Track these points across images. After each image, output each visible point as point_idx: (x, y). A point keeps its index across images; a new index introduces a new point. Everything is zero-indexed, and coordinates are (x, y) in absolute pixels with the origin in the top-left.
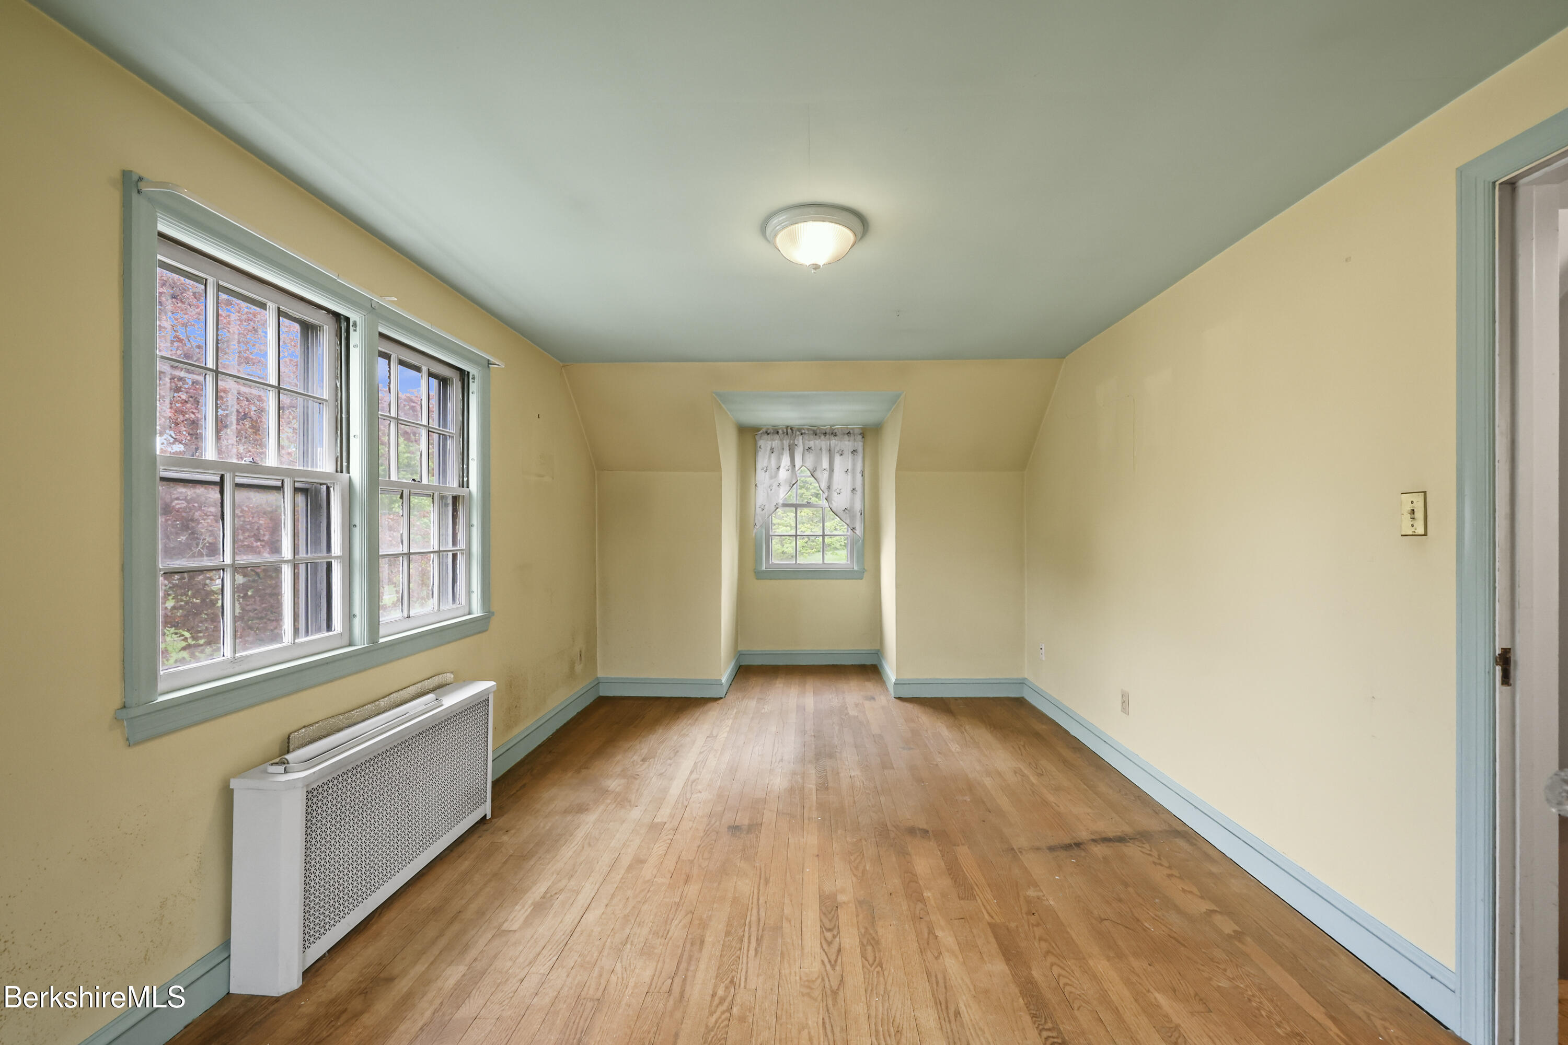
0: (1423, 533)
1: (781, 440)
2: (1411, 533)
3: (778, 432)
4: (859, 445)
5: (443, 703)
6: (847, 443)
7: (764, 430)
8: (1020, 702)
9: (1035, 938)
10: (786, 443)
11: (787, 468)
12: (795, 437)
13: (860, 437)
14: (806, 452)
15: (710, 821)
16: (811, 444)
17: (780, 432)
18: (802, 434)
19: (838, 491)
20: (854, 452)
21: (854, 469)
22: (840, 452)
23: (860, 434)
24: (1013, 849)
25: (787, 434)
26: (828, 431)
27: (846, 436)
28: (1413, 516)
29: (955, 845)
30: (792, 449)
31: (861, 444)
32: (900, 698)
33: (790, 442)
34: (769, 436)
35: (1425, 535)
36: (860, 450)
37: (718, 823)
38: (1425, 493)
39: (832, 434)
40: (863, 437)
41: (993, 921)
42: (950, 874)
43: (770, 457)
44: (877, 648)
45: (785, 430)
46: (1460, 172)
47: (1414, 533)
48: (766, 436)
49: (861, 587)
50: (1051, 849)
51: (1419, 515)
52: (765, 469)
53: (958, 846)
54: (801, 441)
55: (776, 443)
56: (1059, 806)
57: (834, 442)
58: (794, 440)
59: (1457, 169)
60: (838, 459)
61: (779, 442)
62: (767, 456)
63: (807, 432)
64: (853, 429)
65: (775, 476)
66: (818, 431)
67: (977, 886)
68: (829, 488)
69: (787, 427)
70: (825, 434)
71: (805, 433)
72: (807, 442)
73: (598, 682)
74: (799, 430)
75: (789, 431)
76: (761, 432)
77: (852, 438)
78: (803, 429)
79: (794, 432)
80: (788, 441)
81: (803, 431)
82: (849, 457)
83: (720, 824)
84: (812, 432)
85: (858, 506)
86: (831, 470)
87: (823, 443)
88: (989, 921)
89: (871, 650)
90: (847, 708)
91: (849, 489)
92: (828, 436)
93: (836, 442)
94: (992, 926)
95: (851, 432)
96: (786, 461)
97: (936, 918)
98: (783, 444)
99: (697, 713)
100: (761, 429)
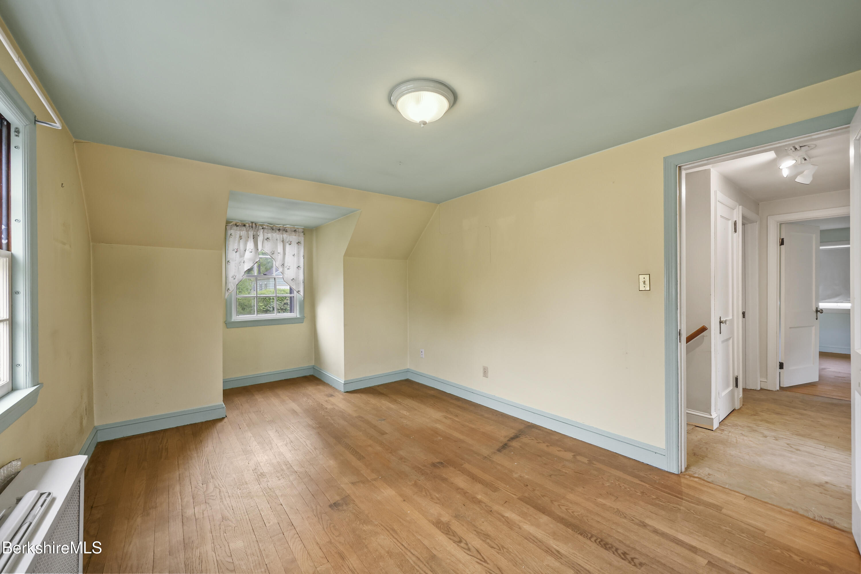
0: (649, 290)
1: (247, 231)
2: (644, 290)
3: (245, 225)
4: (302, 239)
5: (54, 495)
6: (294, 237)
7: (234, 223)
8: (408, 382)
9: (540, 497)
10: (251, 233)
11: (250, 250)
12: (258, 230)
13: (302, 234)
14: (265, 241)
15: (312, 508)
16: (269, 235)
17: (247, 225)
18: (263, 228)
19: (288, 267)
20: (298, 243)
21: (299, 254)
22: (289, 243)
23: (303, 232)
24: (486, 457)
25: (252, 227)
26: (281, 228)
27: (293, 233)
28: (644, 283)
29: (462, 465)
30: (255, 238)
31: (303, 238)
32: (347, 392)
33: (254, 233)
34: (238, 227)
35: (650, 290)
36: (302, 242)
37: (318, 507)
38: (649, 274)
39: (284, 230)
40: (304, 234)
41: (518, 497)
42: (476, 481)
43: (239, 242)
44: (313, 365)
45: (251, 225)
46: (665, 159)
47: (645, 290)
48: (235, 228)
49: (303, 328)
50: (499, 450)
51: (647, 282)
52: (236, 250)
53: (463, 465)
54: (261, 233)
55: (243, 233)
56: (480, 429)
57: (285, 236)
58: (257, 232)
59: (664, 158)
60: (288, 246)
61: (246, 232)
62: (237, 242)
63: (267, 227)
64: (298, 228)
65: (242, 256)
66: (274, 228)
67: (492, 482)
68: (283, 265)
69: (252, 223)
70: (279, 230)
71: (265, 228)
72: (266, 234)
73: (97, 430)
74: (262, 225)
75: (254, 225)
76: (232, 224)
77: (297, 234)
78: (264, 225)
79: (257, 226)
80: (252, 233)
81: (264, 227)
82: (294, 245)
83: (321, 506)
84: (270, 228)
85: (301, 277)
86: (284, 254)
87: (277, 236)
88: (517, 498)
89: (308, 366)
90: (322, 404)
91: (296, 266)
92: (281, 231)
93: (287, 236)
94: (520, 499)
95: (297, 230)
96: (250, 245)
97: (496, 507)
98: (248, 234)
99: (215, 432)
100: (231, 222)
